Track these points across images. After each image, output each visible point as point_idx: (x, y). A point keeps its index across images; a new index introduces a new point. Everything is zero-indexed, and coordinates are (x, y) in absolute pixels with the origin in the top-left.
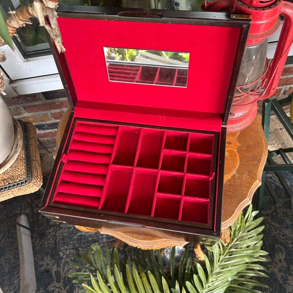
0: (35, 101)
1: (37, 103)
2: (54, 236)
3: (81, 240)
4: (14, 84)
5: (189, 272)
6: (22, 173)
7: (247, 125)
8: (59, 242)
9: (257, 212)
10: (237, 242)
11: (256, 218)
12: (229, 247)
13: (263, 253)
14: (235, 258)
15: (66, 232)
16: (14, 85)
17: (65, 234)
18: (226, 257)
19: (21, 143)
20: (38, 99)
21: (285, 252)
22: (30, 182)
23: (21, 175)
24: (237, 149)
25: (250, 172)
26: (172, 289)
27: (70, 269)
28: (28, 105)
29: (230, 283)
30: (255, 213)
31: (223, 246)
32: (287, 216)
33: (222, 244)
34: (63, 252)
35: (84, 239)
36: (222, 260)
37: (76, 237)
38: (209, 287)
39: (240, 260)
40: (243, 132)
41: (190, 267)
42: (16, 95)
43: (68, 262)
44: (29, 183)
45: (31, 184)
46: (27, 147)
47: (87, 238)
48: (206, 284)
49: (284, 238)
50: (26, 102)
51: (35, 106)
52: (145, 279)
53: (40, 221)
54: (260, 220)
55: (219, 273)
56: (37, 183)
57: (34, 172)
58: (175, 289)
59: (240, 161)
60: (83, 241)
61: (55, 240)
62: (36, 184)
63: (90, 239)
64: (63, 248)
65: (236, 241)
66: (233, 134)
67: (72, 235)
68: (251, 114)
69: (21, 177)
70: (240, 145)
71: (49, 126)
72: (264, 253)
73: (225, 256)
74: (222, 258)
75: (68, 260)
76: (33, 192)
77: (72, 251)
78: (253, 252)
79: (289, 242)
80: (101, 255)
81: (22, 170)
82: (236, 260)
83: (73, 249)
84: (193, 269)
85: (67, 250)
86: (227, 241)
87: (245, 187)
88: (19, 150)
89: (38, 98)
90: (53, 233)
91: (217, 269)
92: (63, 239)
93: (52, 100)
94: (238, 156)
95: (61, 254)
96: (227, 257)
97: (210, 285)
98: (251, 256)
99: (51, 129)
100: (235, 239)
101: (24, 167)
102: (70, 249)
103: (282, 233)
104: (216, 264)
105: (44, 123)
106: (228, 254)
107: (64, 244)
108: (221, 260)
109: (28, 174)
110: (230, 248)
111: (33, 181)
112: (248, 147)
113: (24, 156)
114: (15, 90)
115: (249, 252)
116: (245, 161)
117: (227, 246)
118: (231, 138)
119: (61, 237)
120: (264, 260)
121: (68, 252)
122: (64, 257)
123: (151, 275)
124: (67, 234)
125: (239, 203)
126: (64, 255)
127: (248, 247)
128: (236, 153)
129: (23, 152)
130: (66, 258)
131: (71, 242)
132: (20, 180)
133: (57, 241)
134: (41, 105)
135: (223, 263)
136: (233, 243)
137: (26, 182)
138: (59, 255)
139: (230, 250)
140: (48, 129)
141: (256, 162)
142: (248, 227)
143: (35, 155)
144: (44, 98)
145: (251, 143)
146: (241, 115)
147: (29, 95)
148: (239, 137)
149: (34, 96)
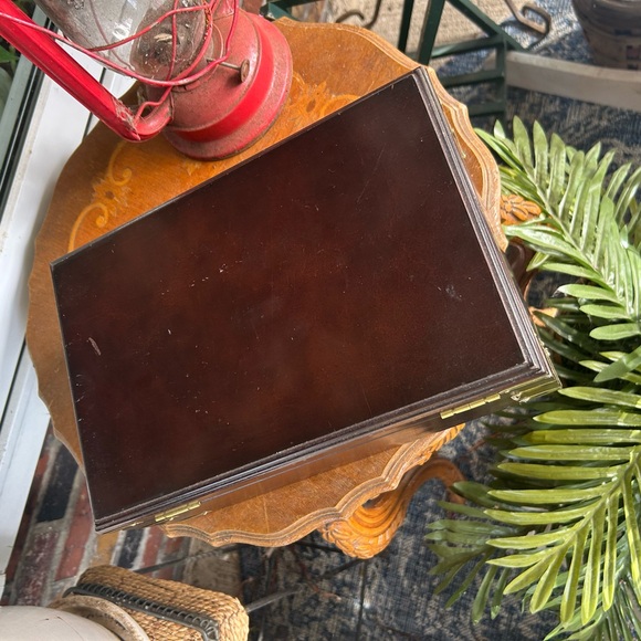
0: (53, 546)
1: (60, 545)
2: (383, 630)
3: (416, 572)
5: (575, 332)
6: (188, 637)
7: (287, 52)
8: (402, 626)
9: (498, 123)
10: (548, 191)
11: (510, 134)
12: (550, 212)
13: (594, 153)
14: (580, 211)
15: (386, 603)
17: (390, 605)
18: (571, 229)
19: (114, 610)
20: (53, 536)
22: (218, 628)
24: (331, 92)
26: (597, 380)
27: (471, 623)
28: (55, 567)
29: (632, 248)
30: (499, 132)
31: (543, 224)
32: (540, 104)
33: (537, 224)
34: (428, 625)
35: (418, 563)
36: (575, 240)
37: (406, 582)
38: (624, 295)
39: (589, 201)
40: (299, 67)
41: (563, 325)
43: (454, 623)
44: (220, 631)
45: (225, 626)
46: (134, 603)
47: (416, 557)
48: (614, 296)
49: (582, 129)
50: (47, 568)
51: (66, 551)
52: (549, 435)
54: (518, 126)
55: (601, 258)
56: (228, 610)
57: (201, 609)
58: (597, 373)
60: (421, 569)
61: (394, 632)
62: (228, 614)
63: (422, 551)
64: (419, 621)
65: (544, 192)
66: (295, 91)
67: (399, 589)
68: (266, 32)
70: (325, 84)
71: (131, 541)
72: (596, 149)
73: (568, 230)
74: (568, 237)
75: (449, 620)
76: (247, 630)
77: (433, 603)
78: (582, 168)
79: (595, 122)
81: (179, 635)
82: (587, 209)
83: (429, 599)
84: (571, 320)
85: (425, 614)
86: (535, 212)
89: (48, 536)
90: (377, 631)
91: (593, 260)
92: (398, 612)
93: (70, 504)
94: (349, 96)
95: (430, 631)
96: (571, 225)
97: (621, 290)
98: (592, 175)
99: (140, 540)
100: (539, 193)
101: (175, 628)
102: (427, 606)
104: (578, 254)
105: (118, 548)
106: (567, 222)
107: (410, 614)
108: (573, 243)
109: (197, 625)
110: (555, 212)
111: (220, 619)
112: (336, 66)
113: (151, 618)
115: (580, 176)
116: (365, 85)
117: (547, 215)
118: (300, 99)
119: (393, 616)
120: (609, 157)
121: (432, 614)
122: (439, 626)
123: (545, 416)
124: (390, 599)
126: (434, 626)
127: (567, 175)
128: (340, 97)
129: (141, 615)
130: (443, 624)
131: (413, 597)
133: (397, 628)
134: (70, 535)
135: (582, 241)
136: (546, 204)
137: (213, 636)
138: (430, 636)
139: (560, 213)
140: (136, 547)
141: (377, 63)
142: (523, 156)
143: (162, 591)
144: (55, 522)
145: (330, 58)
146: (255, 55)
147: (29, 554)
148: (307, 80)
149: (41, 542)
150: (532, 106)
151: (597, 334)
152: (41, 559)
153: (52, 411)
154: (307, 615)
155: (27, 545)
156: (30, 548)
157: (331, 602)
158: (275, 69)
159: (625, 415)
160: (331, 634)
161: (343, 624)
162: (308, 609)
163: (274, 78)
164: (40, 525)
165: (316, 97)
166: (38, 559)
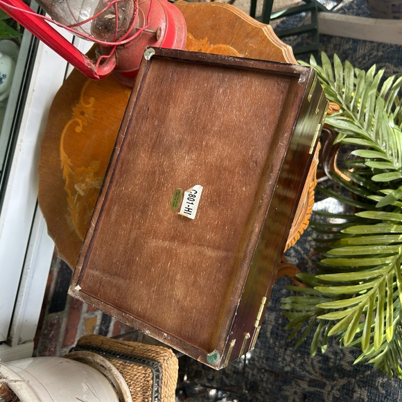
0: (59, 327)
1: (63, 326)
2: (259, 370)
3: (277, 334)
4: (13, 340)
5: (364, 180)
6: (143, 372)
7: (183, 21)
8: (270, 367)
9: (312, 56)
10: (344, 96)
11: (319, 63)
12: (346, 108)
13: (371, 71)
14: (363, 107)
15: (260, 354)
16: (15, 340)
17: (262, 355)
18: (358, 118)
19: (99, 359)
20: (58, 321)
21: (386, 62)
22: (161, 366)
23: (146, 374)
24: (210, 44)
25: (248, 35)
26: (377, 206)
27: (312, 363)
28: (61, 340)
29: (397, 127)
30: (313, 62)
31: (342, 115)
32: (340, 45)
33: (338, 115)
34: (286, 365)
35: (278, 329)
36: (361, 124)
37: (271, 341)
38: (392, 155)
39: (369, 100)
40: (191, 29)
41: (357, 176)
42: (32, 344)
43: (302, 363)
44: (162, 368)
45: (164, 365)
46: (110, 354)
47: (277, 325)
48: (386, 156)
49: (367, 58)
50: (57, 341)
51: (67, 330)
52: (350, 241)
53: (233, 383)
54: (324, 56)
55: (377, 134)
56: (166, 356)
57: (150, 356)
58: (377, 202)
59: (229, 44)
60: (280, 332)
61: (266, 371)
62: (166, 358)
63: (280, 321)
64: (280, 364)
65: (341, 97)
66: (189, 43)
67: (267, 345)
68: (170, 10)
69: (147, 375)
70: (206, 38)
71: (105, 323)
73: (356, 118)
74: (356, 123)
75: (299, 362)
76: (178, 367)
77: (288, 352)
78: (364, 81)
79: (375, 53)
80: (300, 299)
81: (138, 371)
82: (367, 105)
83: (286, 350)
84: (362, 173)
85: (284, 359)
86: (336, 108)
87: (265, 47)
88: (108, 364)
89: (56, 321)
90: (256, 371)
91: (373, 136)
92: (267, 359)
93: (67, 302)
94: (221, 45)
95: (287, 369)
96: (358, 115)
97: (390, 152)
98: (370, 85)
99: (110, 322)
100: (338, 97)
101: (135, 367)
102: (285, 354)
103: (360, 60)
104: (363, 132)
105: (97, 328)
106: (356, 113)
107: (275, 359)
108: (360, 126)
109: (148, 364)
110: (348, 108)
111: (161, 361)
112: (213, 28)
113: (121, 362)
114: (24, 343)
115: (362, 85)
116: (230, 38)
117: (344, 110)
119: (264, 361)
121: (288, 359)
122: (293, 365)
123: (348, 229)
124: (262, 351)
126: (290, 366)
127: (355, 85)
128: (216, 46)
129: (115, 361)
130: (295, 364)
131: (276, 349)
132: (153, 379)
133: (267, 368)
134: (69, 320)
135: (365, 124)
136: (343, 103)
137: (158, 371)
138: (287, 372)
139: (351, 108)
140: (108, 327)
141: (237, 24)
142: (328, 75)
143: (126, 347)
144: (59, 313)
145: (209, 23)
146: (165, 24)
147: (46, 332)
148: (195, 37)
149: (52, 325)
150: (335, 46)
151: (376, 178)
152: (53, 335)
153: (57, 242)
155: (44, 327)
156: (45, 329)
158: (176, 32)
159: (395, 226)
160: (228, 374)
161: (235, 367)
163: (176, 37)
164: (50, 315)
165: (202, 47)
166: (51, 335)
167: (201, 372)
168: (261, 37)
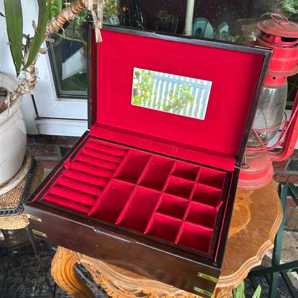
0: (51, 156)
1: (52, 158)
4: (39, 121)
6: (16, 201)
7: (261, 186)
19: (26, 171)
20: (55, 154)
22: (19, 214)
23: (14, 203)
24: (249, 205)
25: (261, 230)
28: (43, 158)
40: (257, 193)
42: (37, 133)
46: (29, 180)
51: (49, 161)
59: (251, 217)
66: (246, 191)
69: (13, 204)
70: (252, 202)
81: (16, 198)
87: (255, 244)
89: (54, 152)
94: (249, 212)
101: (19, 196)
111: (23, 214)
112: (261, 206)
113: (23, 186)
114: (38, 128)
116: (257, 218)
118: (243, 194)
125: (247, 259)
128: (248, 209)
129: (24, 183)
132: (11, 208)
134: (55, 161)
137: (16, 212)
141: (269, 222)
144: (60, 154)
145: (264, 203)
146: (254, 171)
147: (47, 147)
148: (252, 195)
149: (52, 150)
154: (26, 274)
155: (51, 145)
157: (32, 285)
158: (252, 181)
162: (29, 274)
163: (248, 181)
164: (59, 148)
165: (245, 200)
166: (45, 151)
167: (20, 266)
168: (262, 239)
